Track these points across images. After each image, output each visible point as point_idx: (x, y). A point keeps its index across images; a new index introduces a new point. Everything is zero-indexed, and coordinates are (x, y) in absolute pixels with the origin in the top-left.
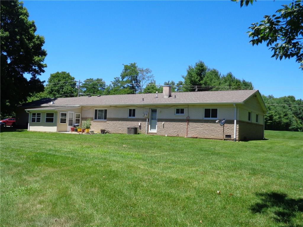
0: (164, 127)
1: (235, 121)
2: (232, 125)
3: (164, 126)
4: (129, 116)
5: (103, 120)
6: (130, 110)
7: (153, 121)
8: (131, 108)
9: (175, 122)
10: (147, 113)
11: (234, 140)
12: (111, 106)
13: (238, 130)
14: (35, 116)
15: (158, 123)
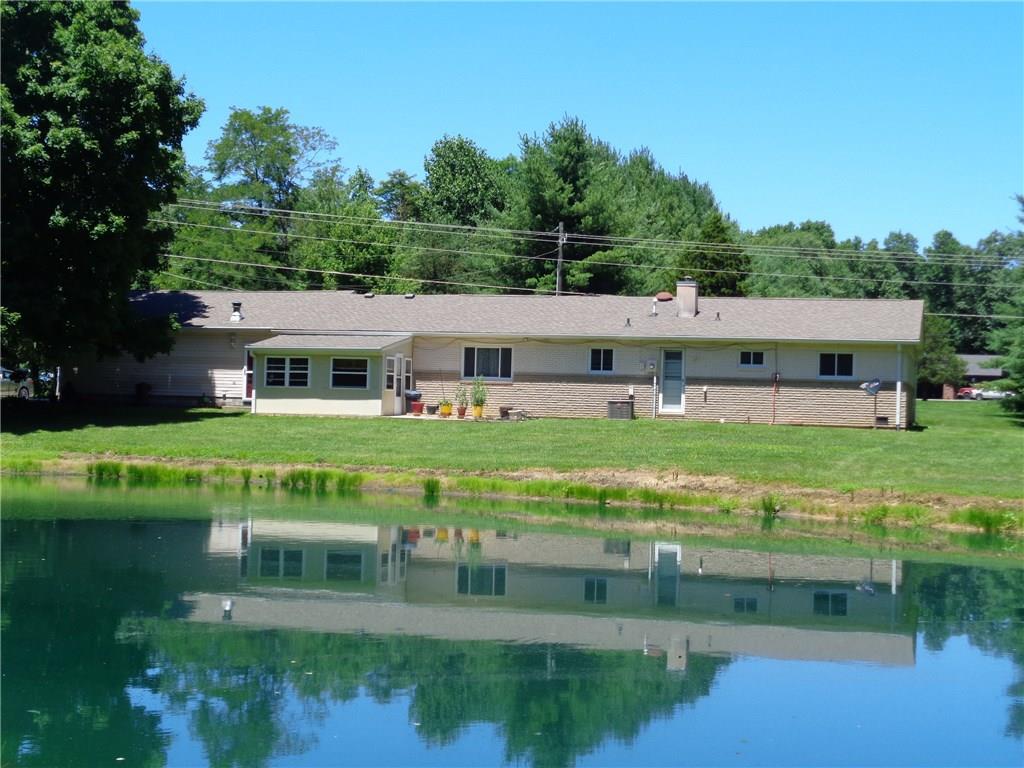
0: (705, 399)
1: (899, 384)
2: (890, 393)
3: (706, 396)
4: (593, 368)
5: (500, 380)
6: (596, 353)
7: (670, 383)
8: (597, 346)
9: (737, 385)
10: (655, 362)
11: (895, 428)
12: (528, 339)
13: (904, 404)
14: (283, 368)
15: (689, 389)
